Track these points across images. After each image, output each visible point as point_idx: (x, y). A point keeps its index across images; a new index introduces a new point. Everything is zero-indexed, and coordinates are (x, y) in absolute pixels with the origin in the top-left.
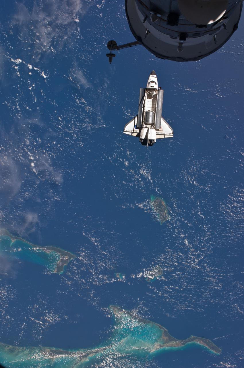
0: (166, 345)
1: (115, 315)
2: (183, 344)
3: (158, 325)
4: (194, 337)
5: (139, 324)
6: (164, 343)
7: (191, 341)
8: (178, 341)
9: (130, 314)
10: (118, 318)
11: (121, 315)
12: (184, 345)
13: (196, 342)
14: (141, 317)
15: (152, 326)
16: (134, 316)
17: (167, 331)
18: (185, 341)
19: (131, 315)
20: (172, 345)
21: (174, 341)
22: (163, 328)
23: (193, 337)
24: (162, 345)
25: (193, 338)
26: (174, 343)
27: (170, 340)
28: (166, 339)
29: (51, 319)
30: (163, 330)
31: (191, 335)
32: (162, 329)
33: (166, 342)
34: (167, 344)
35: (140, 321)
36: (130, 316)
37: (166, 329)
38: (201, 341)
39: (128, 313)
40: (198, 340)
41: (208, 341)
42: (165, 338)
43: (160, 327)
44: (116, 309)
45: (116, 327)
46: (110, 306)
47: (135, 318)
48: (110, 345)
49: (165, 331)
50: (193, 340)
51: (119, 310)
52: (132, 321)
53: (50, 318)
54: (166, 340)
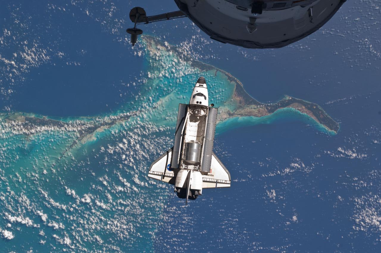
0: (240, 113)
1: (151, 53)
2: (270, 111)
3: (227, 73)
4: (291, 98)
5: (193, 70)
6: (235, 109)
7: (284, 107)
8: (262, 105)
9: (178, 51)
10: (156, 59)
11: (161, 53)
12: (272, 114)
13: (293, 109)
14: (197, 57)
15: (216, 75)
16: (184, 55)
17: (242, 86)
18: (273, 106)
19: (179, 54)
20: (250, 114)
21: (254, 105)
22: (235, 81)
23: (288, 98)
24: (232, 112)
25: (289, 100)
26: (253, 110)
27: (248, 102)
28: (240, 101)
29: (32, 58)
30: (236, 84)
31: (286, 96)
32: (233, 82)
33: (240, 107)
34: (240, 110)
35: (194, 64)
36: (177, 56)
37: (240, 83)
38: (304, 107)
39: (174, 49)
40: (297, 104)
41: (315, 107)
42: (238, 99)
43: (229, 78)
44: (153, 42)
45: (151, 75)
46: (142, 36)
47: (187, 59)
48: (138, 110)
49: (238, 85)
50: (288, 103)
51: (157, 43)
52: (181, 65)
53: (31, 55)
54: (240, 103)
